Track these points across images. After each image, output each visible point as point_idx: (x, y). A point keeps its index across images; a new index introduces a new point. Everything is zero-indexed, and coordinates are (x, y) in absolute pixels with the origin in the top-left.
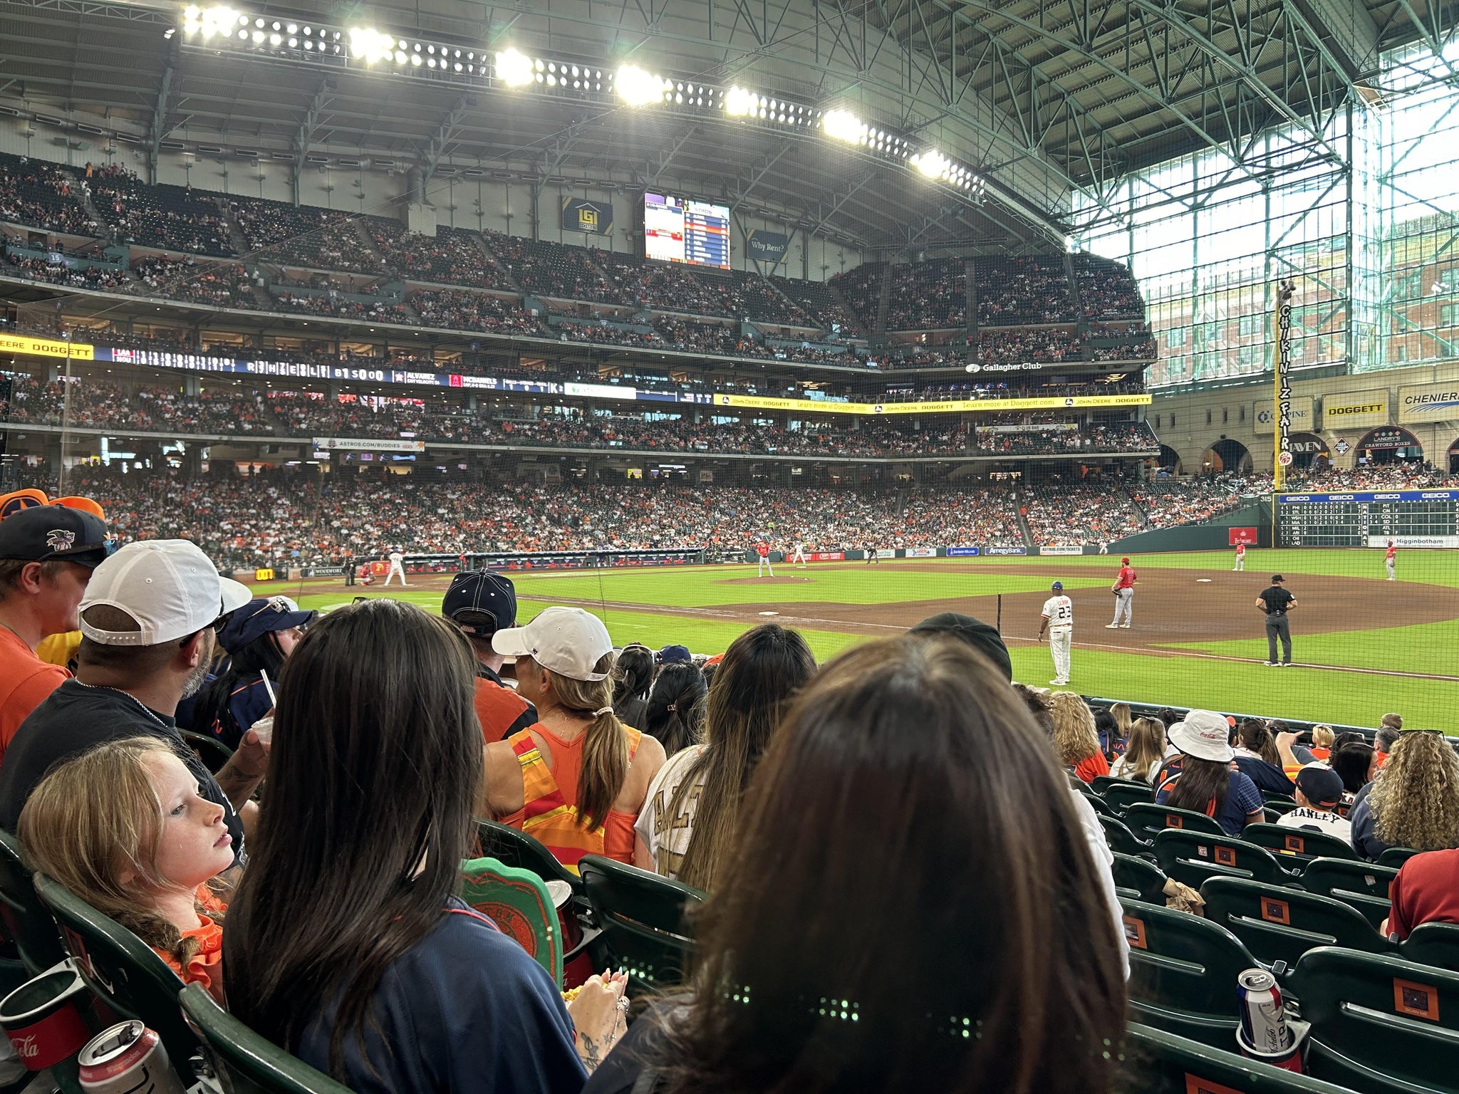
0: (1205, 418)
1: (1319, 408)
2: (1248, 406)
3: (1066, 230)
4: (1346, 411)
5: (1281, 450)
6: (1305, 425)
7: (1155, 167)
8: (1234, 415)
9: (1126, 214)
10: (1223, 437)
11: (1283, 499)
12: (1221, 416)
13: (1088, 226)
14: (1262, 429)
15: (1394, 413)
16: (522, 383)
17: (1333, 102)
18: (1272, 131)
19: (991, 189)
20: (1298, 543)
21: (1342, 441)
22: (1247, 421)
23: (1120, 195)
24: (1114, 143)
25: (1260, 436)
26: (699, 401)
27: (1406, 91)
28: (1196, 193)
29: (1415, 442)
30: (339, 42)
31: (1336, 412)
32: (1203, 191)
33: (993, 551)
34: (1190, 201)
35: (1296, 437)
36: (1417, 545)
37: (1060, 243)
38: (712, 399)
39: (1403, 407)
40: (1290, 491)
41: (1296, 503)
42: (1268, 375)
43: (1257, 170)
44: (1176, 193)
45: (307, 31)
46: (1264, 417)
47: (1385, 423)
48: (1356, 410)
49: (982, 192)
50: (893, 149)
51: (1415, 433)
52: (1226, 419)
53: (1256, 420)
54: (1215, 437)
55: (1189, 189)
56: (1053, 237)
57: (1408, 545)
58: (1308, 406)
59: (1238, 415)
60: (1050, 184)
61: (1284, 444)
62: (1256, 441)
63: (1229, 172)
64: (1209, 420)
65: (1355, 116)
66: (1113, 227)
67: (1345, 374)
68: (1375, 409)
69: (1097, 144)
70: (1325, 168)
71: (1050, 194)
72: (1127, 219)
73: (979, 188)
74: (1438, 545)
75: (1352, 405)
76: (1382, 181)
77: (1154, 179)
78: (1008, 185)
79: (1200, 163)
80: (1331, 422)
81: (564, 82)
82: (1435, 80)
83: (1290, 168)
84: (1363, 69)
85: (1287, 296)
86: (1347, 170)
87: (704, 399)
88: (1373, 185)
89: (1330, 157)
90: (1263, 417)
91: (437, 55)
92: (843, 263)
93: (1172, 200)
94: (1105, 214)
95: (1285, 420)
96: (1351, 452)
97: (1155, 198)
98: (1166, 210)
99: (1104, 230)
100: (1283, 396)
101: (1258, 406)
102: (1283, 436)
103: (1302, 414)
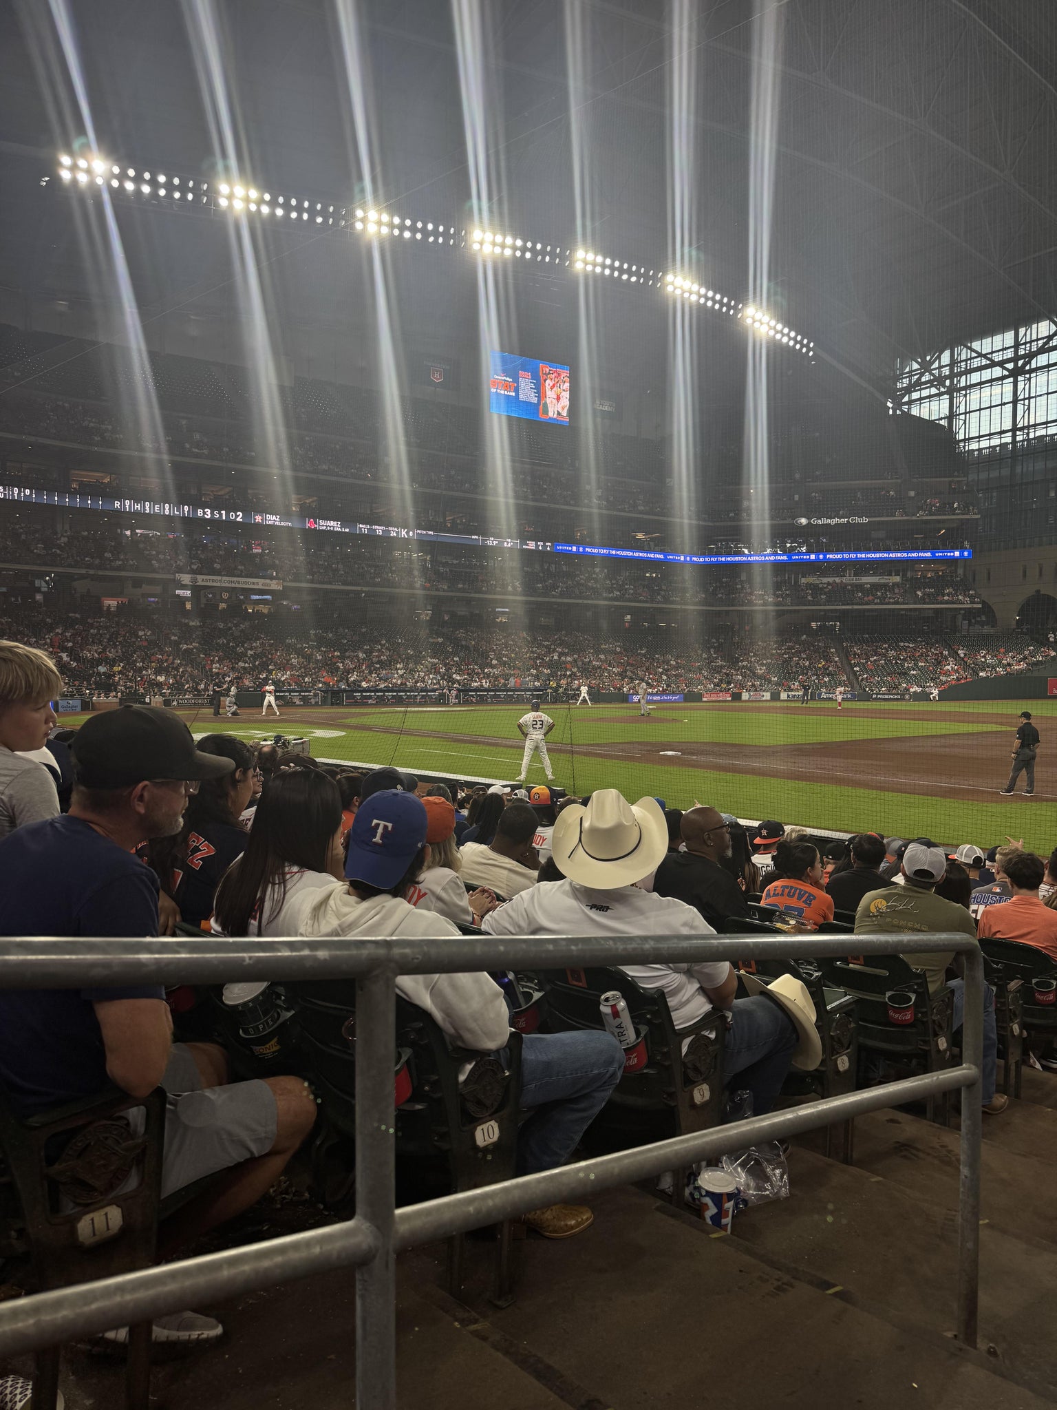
0: (1020, 573)
3: (889, 392)
9: (947, 377)
10: (1038, 591)
12: (1036, 572)
13: (908, 390)
16: (374, 527)
19: (820, 352)
23: (942, 359)
26: (540, 548)
28: (1015, 360)
30: (206, 193)
32: (1023, 357)
33: (824, 696)
34: (1010, 366)
37: (882, 405)
44: (997, 357)
45: (176, 181)
49: (811, 354)
50: (728, 310)
52: (1041, 575)
54: (1029, 591)
55: (1009, 354)
56: (876, 400)
59: (1053, 570)
63: (1050, 338)
64: (1025, 576)
66: (934, 391)
72: (948, 383)
73: (809, 350)
77: (976, 345)
78: (835, 348)
79: (1022, 331)
81: (419, 236)
87: (544, 546)
91: (299, 209)
93: (993, 364)
94: (926, 378)
97: (976, 363)
98: (986, 375)
99: (925, 393)
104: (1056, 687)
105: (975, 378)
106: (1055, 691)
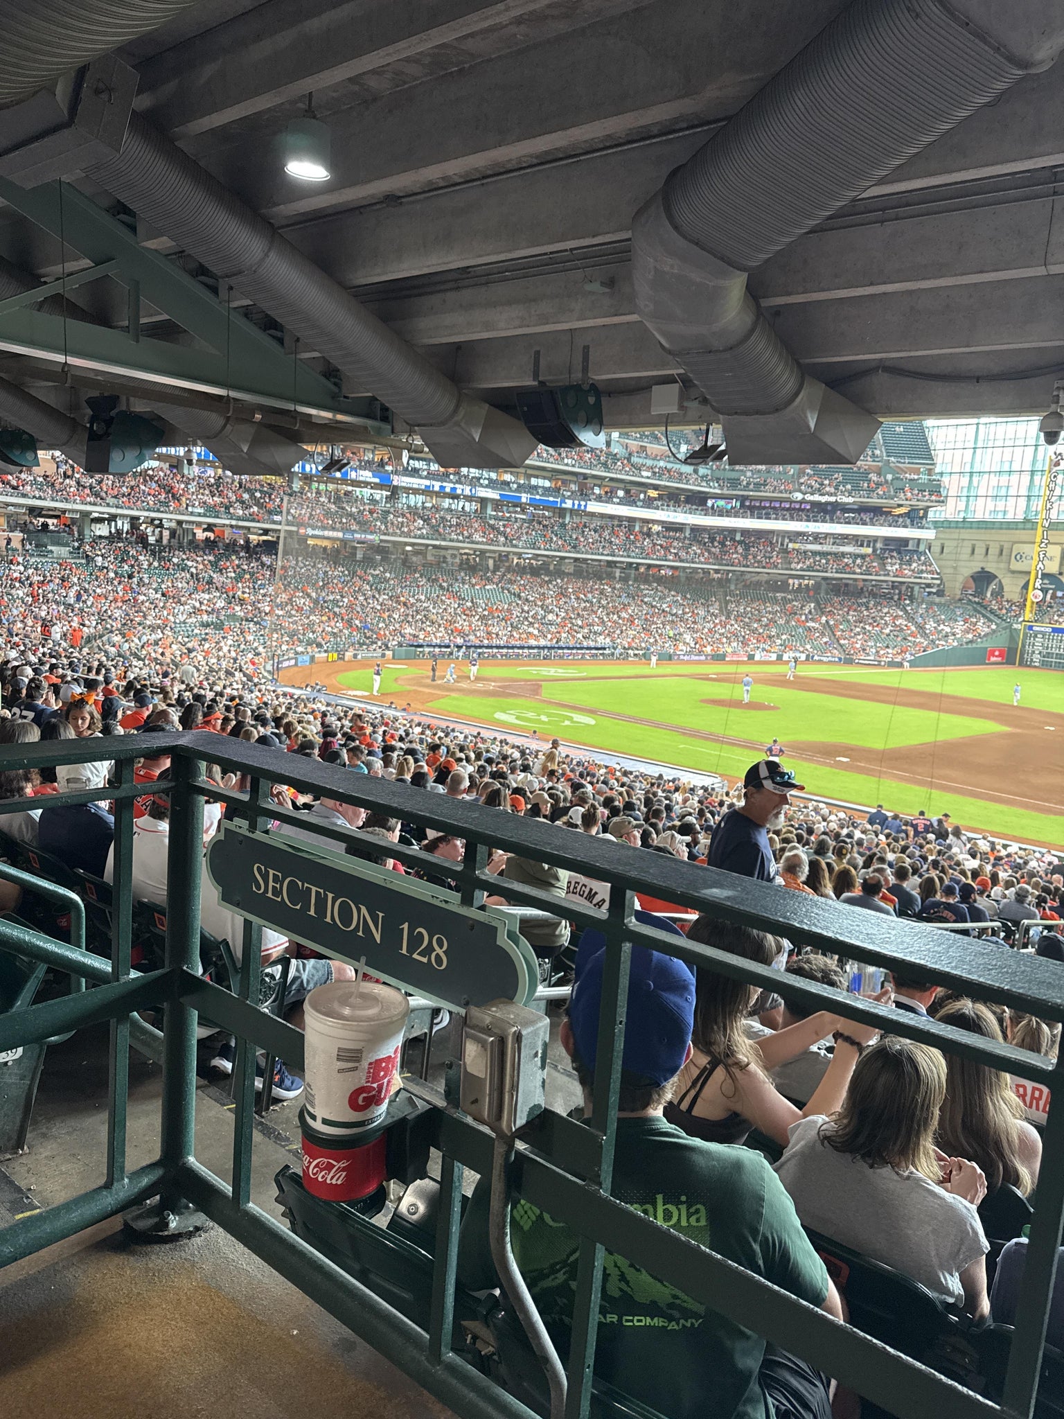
0: (969, 551)
2: (1006, 546)
5: (1034, 589)
6: (1053, 568)
8: (994, 551)
11: (1031, 628)
14: (1015, 566)
16: (444, 484)
20: (1037, 664)
22: (1004, 557)
25: (1013, 572)
26: (576, 507)
33: (816, 658)
35: (1045, 576)
38: (585, 506)
40: (1036, 621)
41: (1041, 632)
42: (1028, 524)
46: (1020, 557)
52: (987, 553)
53: (1013, 559)
54: (975, 567)
58: (1055, 551)
59: (997, 551)
61: (1037, 585)
62: (1010, 575)
64: (973, 552)
87: (579, 505)
90: (1018, 557)
95: (1040, 565)
100: (1043, 545)
101: (1015, 546)
102: (1037, 578)
103: (1051, 559)
104: (994, 656)
106: (993, 659)
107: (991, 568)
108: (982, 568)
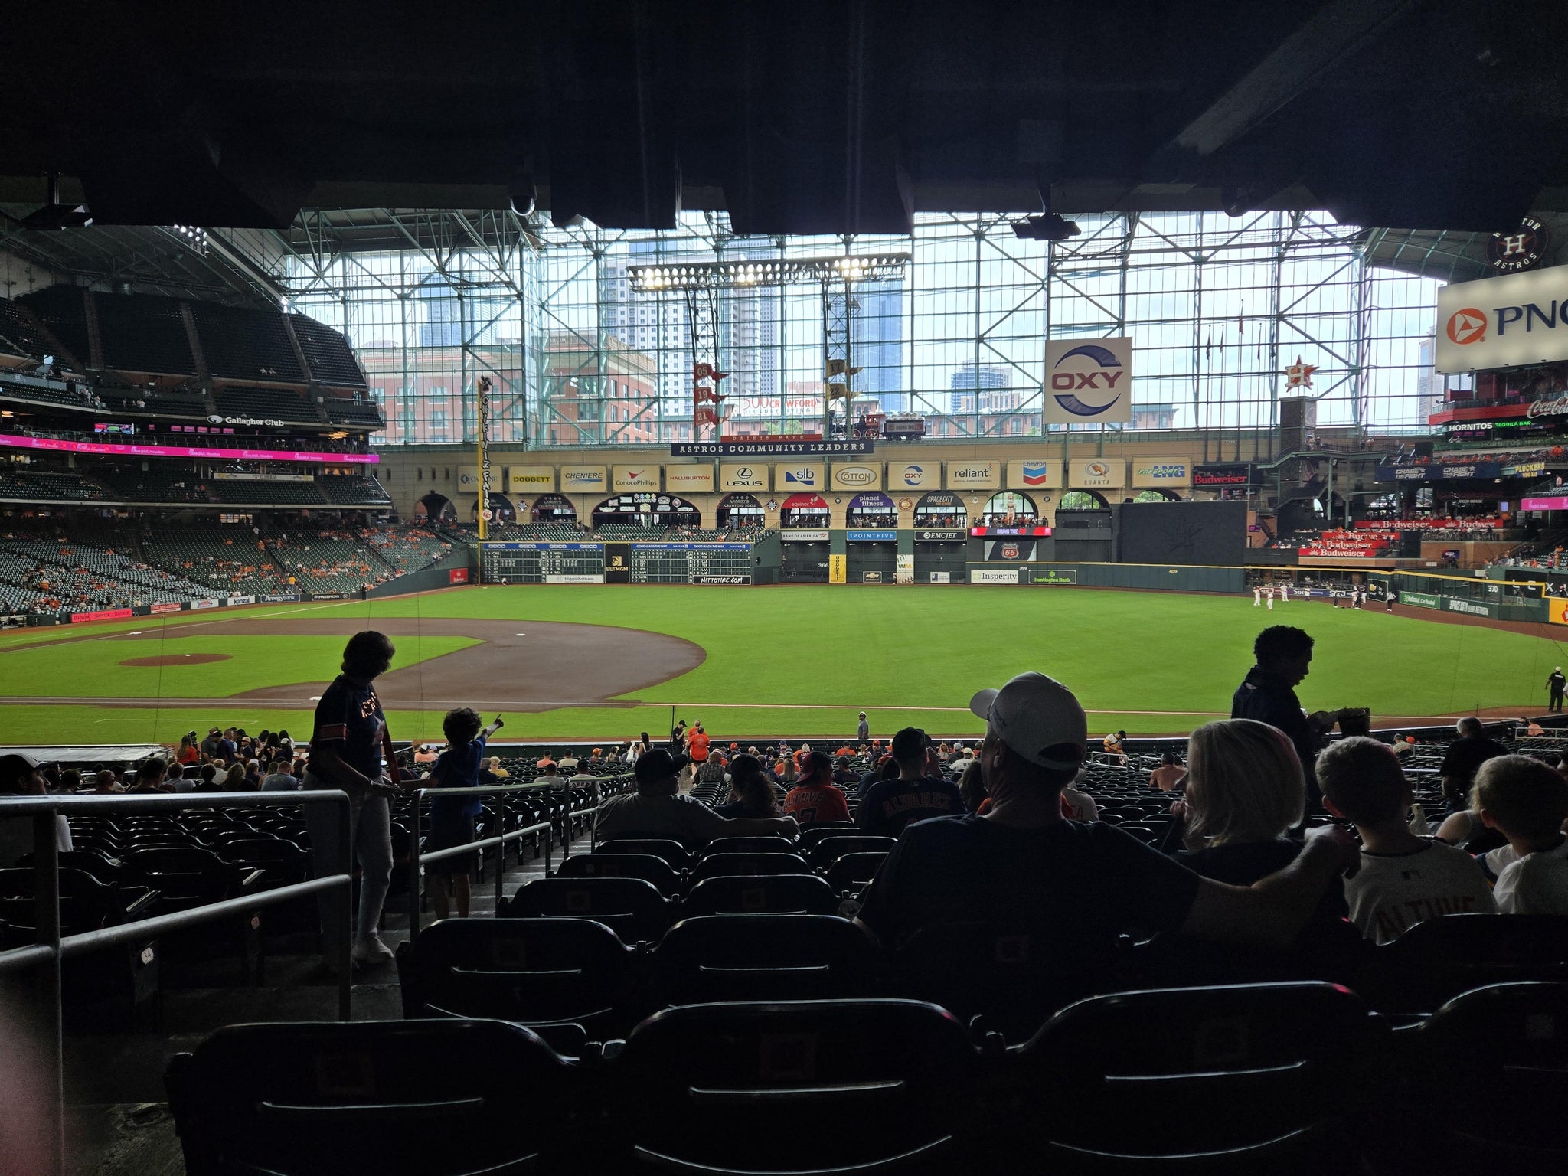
0: (416, 474)
1: (506, 474)
2: (451, 468)
3: (284, 291)
4: (526, 479)
5: (484, 508)
6: (498, 488)
7: (365, 253)
8: (440, 474)
9: (341, 289)
11: (486, 546)
12: (430, 475)
13: (303, 292)
14: (463, 488)
15: (558, 484)
17: (511, 242)
18: (465, 251)
19: (213, 242)
20: (497, 580)
21: (522, 502)
22: (451, 480)
23: (336, 270)
24: (328, 223)
25: (462, 494)
27: (559, 245)
28: (402, 287)
29: (571, 506)
31: (519, 479)
32: (408, 287)
33: (267, 599)
34: (399, 291)
35: (492, 496)
36: (577, 581)
37: (277, 302)
39: (563, 480)
40: (490, 540)
41: (496, 549)
42: (467, 446)
43: (455, 281)
44: (387, 281)
46: (466, 479)
47: (551, 489)
48: (532, 479)
49: (205, 243)
51: (570, 499)
52: (434, 477)
53: (460, 481)
54: (425, 490)
55: (397, 281)
56: (270, 296)
57: (572, 582)
58: (497, 472)
59: (443, 474)
60: (266, 245)
61: (486, 504)
62: (459, 497)
63: (430, 274)
64: (420, 477)
65: (525, 254)
66: (328, 298)
67: (522, 451)
68: (545, 479)
69: (315, 220)
70: (505, 291)
71: (266, 255)
72: (341, 293)
73: (202, 239)
74: (589, 582)
75: (529, 475)
76: (542, 306)
77: (366, 262)
78: (228, 240)
79: (406, 259)
80: (515, 487)
82: (578, 242)
83: (480, 285)
84: (531, 223)
85: (486, 388)
86: (520, 296)
88: (537, 309)
89: (510, 284)
90: (464, 479)
92: (31, 280)
93: (384, 287)
94: (321, 285)
95: (486, 485)
96: (529, 510)
97: (367, 282)
98: (377, 294)
99: (320, 298)
100: (485, 466)
101: (461, 468)
102: (484, 497)
103: (494, 479)
104: (457, 577)
105: (367, 295)
106: (456, 580)
107: (439, 491)
108: (432, 492)
